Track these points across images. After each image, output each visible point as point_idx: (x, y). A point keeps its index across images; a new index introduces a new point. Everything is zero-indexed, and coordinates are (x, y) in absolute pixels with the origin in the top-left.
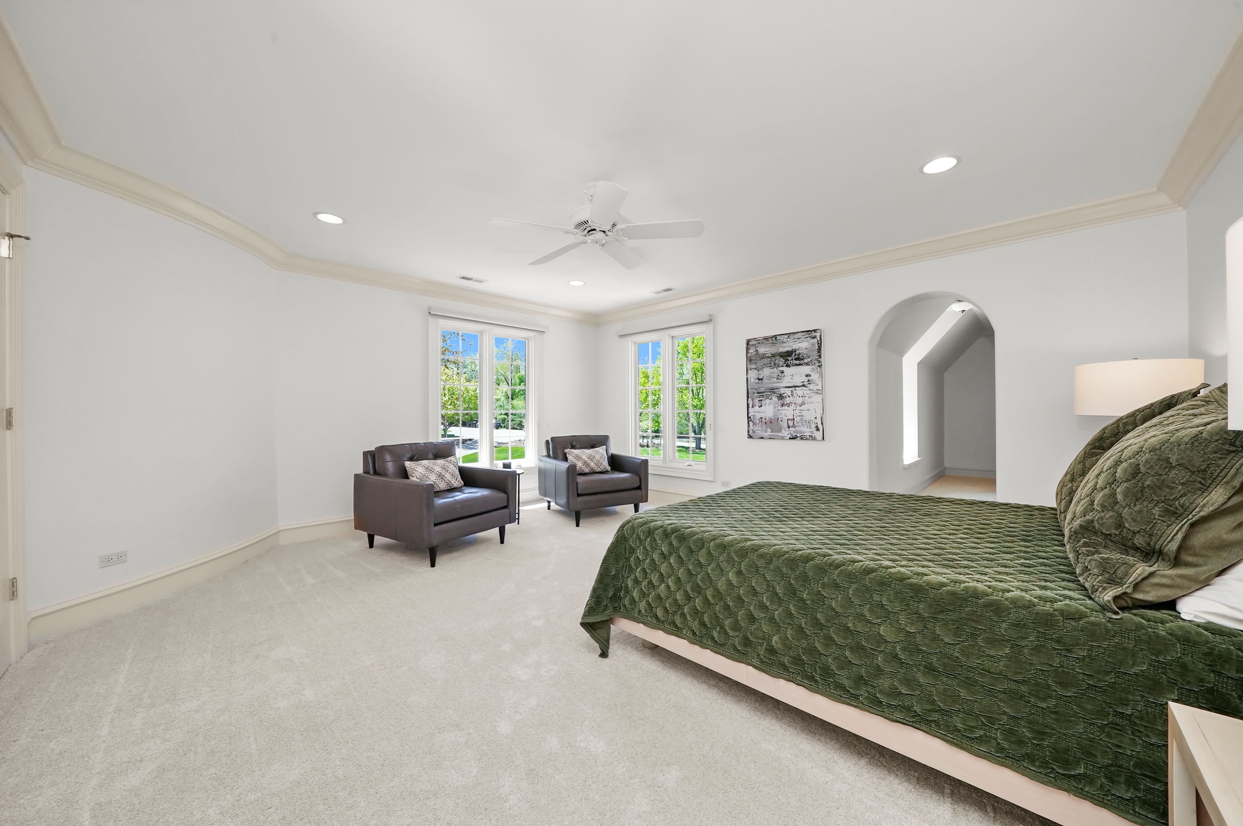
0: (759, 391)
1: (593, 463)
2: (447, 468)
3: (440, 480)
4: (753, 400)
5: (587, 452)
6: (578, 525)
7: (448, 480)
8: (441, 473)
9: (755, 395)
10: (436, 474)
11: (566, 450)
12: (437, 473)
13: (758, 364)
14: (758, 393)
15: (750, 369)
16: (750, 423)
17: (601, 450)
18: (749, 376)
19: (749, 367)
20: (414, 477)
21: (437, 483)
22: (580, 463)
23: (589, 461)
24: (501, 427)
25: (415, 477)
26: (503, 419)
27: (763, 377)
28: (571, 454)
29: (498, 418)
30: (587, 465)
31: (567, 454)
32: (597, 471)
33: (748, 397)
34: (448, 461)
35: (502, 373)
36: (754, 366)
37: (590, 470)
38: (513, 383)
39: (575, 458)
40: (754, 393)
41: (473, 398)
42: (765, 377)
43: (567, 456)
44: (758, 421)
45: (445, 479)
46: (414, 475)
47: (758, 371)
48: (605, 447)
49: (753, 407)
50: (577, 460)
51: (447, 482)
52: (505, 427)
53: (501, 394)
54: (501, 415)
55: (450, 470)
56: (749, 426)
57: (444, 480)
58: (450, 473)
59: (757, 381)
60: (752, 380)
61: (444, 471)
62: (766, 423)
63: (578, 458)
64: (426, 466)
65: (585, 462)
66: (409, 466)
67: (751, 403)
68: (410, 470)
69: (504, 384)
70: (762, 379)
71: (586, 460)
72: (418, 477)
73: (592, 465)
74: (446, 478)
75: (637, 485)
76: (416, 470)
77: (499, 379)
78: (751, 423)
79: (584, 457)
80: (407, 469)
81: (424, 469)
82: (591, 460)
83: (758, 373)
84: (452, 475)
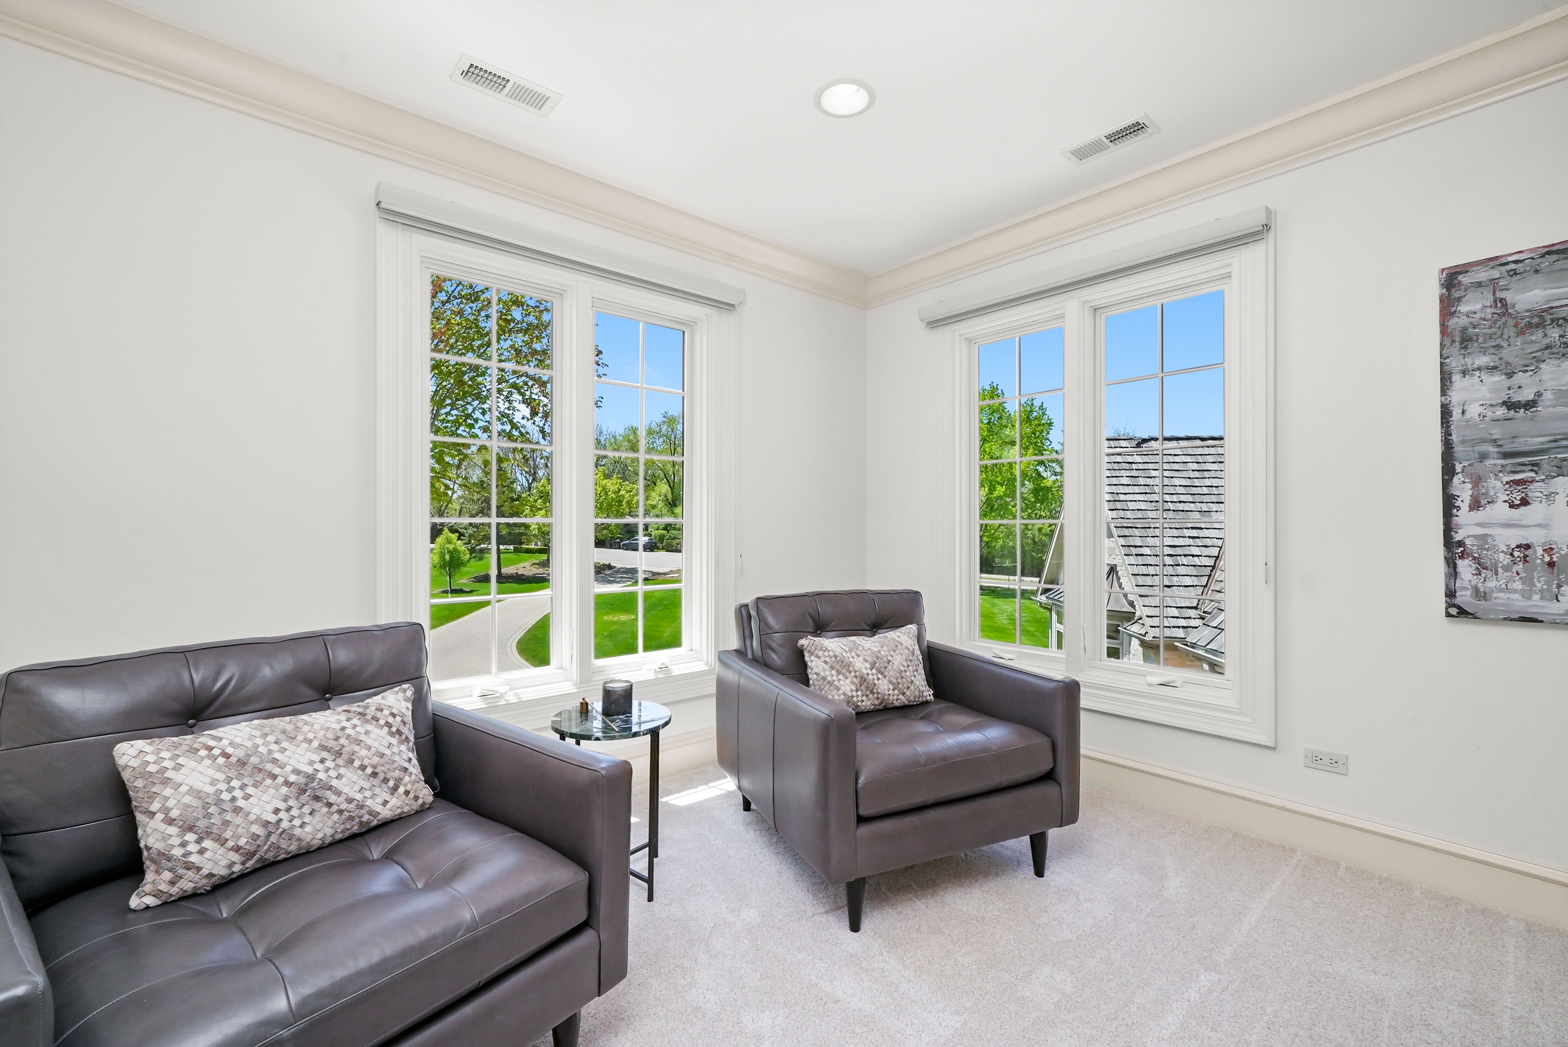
0: (1507, 448)
1: (886, 681)
2: (349, 747)
3: (306, 809)
4: (1477, 481)
5: (867, 646)
6: (855, 927)
7: (350, 801)
8: (311, 778)
9: (1488, 462)
10: (287, 783)
11: (802, 642)
12: (292, 778)
13: (1506, 353)
14: (1506, 455)
15: (1464, 373)
16: (1460, 563)
17: (905, 636)
18: (1456, 397)
19: (1455, 363)
20: (152, 814)
21: (285, 825)
22: (848, 681)
23: (872, 676)
24: (658, 548)
25: (160, 816)
26: (660, 536)
27: (1539, 394)
28: (820, 653)
29: (653, 534)
30: (867, 688)
31: (806, 654)
32: (896, 704)
33: (1448, 472)
34: (363, 714)
35: (660, 465)
36: (1483, 360)
37: (877, 702)
38: (676, 480)
39: (832, 668)
40: (1483, 457)
41: (614, 503)
42: (1548, 396)
43: (807, 659)
44: (1505, 559)
45: (333, 798)
46: (155, 806)
47: (1510, 375)
48: (913, 628)
49: (1475, 505)
50: (839, 673)
51: (341, 812)
52: (663, 549)
53: (657, 498)
54: (658, 530)
55: (364, 752)
56: (1453, 572)
57: (329, 805)
58: (363, 768)
59: (1501, 412)
60: (1474, 410)
61: (329, 764)
62: (1551, 564)
63: (842, 666)
64: (240, 753)
65: (863, 680)
66: (134, 763)
67: (1463, 491)
68: (139, 783)
69: (663, 482)
70: (1530, 405)
71: (865, 671)
72: (174, 814)
73: (884, 686)
74: (338, 793)
75: (1047, 766)
76: (166, 782)
77: (657, 474)
78: (1465, 567)
79: (861, 665)
80: (126, 775)
81: (219, 769)
82: (879, 672)
83: (1507, 383)
84: (375, 774)
